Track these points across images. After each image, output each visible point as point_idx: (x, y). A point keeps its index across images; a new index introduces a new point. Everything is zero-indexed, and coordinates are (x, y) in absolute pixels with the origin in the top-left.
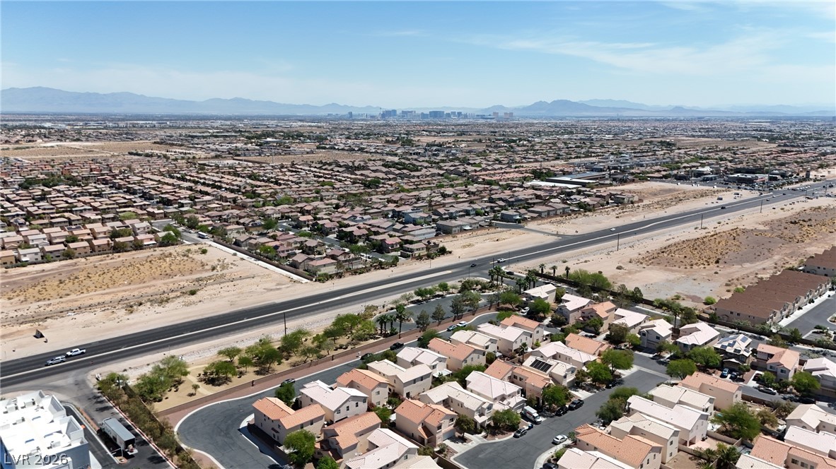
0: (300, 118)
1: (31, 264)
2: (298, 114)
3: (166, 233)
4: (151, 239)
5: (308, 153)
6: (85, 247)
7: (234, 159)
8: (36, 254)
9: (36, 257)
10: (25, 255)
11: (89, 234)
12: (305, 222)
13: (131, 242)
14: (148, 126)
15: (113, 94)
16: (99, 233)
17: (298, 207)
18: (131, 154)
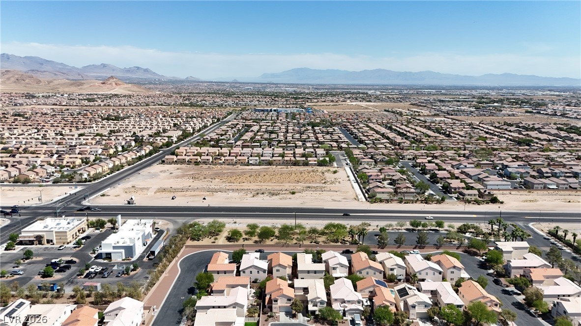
0: (550, 89)
1: (253, 165)
2: (555, 85)
3: (323, 158)
4: (315, 161)
5: (509, 115)
6: (279, 160)
7: (445, 117)
8: (256, 160)
9: (256, 162)
10: (251, 160)
11: (292, 154)
12: (420, 163)
13: (303, 160)
14: (426, 93)
15: (420, 72)
16: (297, 154)
17: (431, 153)
18: (385, 111)
